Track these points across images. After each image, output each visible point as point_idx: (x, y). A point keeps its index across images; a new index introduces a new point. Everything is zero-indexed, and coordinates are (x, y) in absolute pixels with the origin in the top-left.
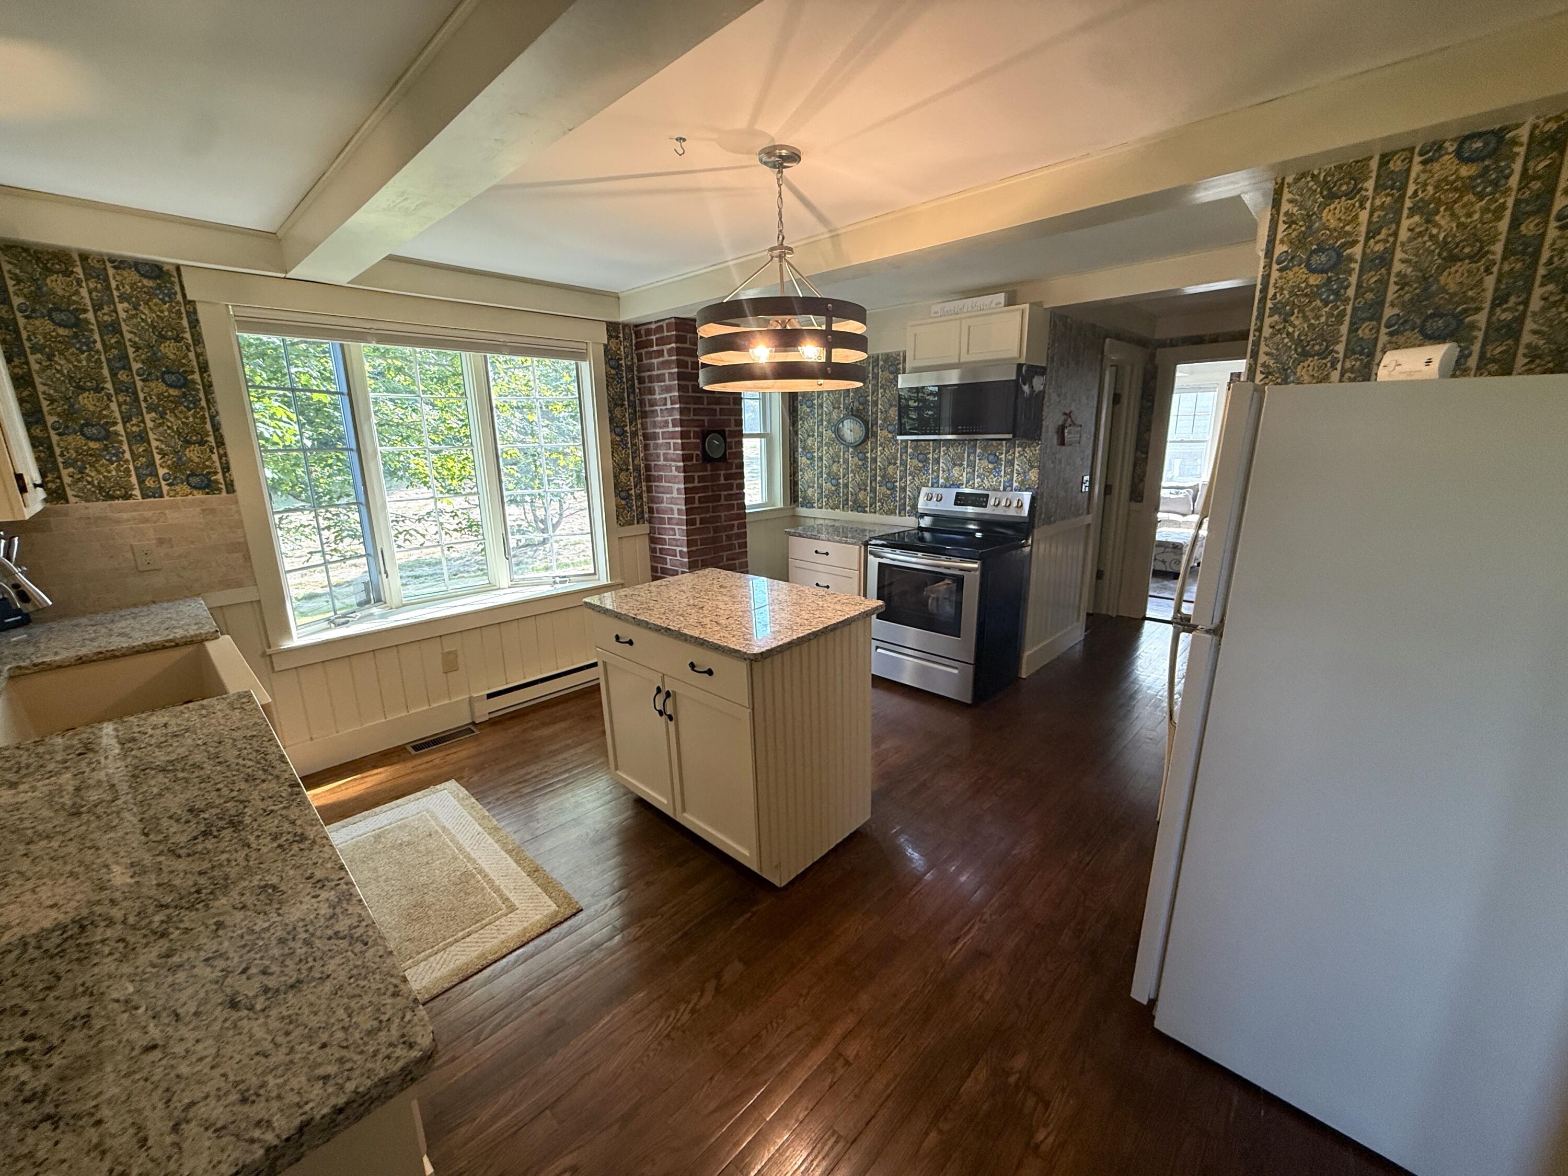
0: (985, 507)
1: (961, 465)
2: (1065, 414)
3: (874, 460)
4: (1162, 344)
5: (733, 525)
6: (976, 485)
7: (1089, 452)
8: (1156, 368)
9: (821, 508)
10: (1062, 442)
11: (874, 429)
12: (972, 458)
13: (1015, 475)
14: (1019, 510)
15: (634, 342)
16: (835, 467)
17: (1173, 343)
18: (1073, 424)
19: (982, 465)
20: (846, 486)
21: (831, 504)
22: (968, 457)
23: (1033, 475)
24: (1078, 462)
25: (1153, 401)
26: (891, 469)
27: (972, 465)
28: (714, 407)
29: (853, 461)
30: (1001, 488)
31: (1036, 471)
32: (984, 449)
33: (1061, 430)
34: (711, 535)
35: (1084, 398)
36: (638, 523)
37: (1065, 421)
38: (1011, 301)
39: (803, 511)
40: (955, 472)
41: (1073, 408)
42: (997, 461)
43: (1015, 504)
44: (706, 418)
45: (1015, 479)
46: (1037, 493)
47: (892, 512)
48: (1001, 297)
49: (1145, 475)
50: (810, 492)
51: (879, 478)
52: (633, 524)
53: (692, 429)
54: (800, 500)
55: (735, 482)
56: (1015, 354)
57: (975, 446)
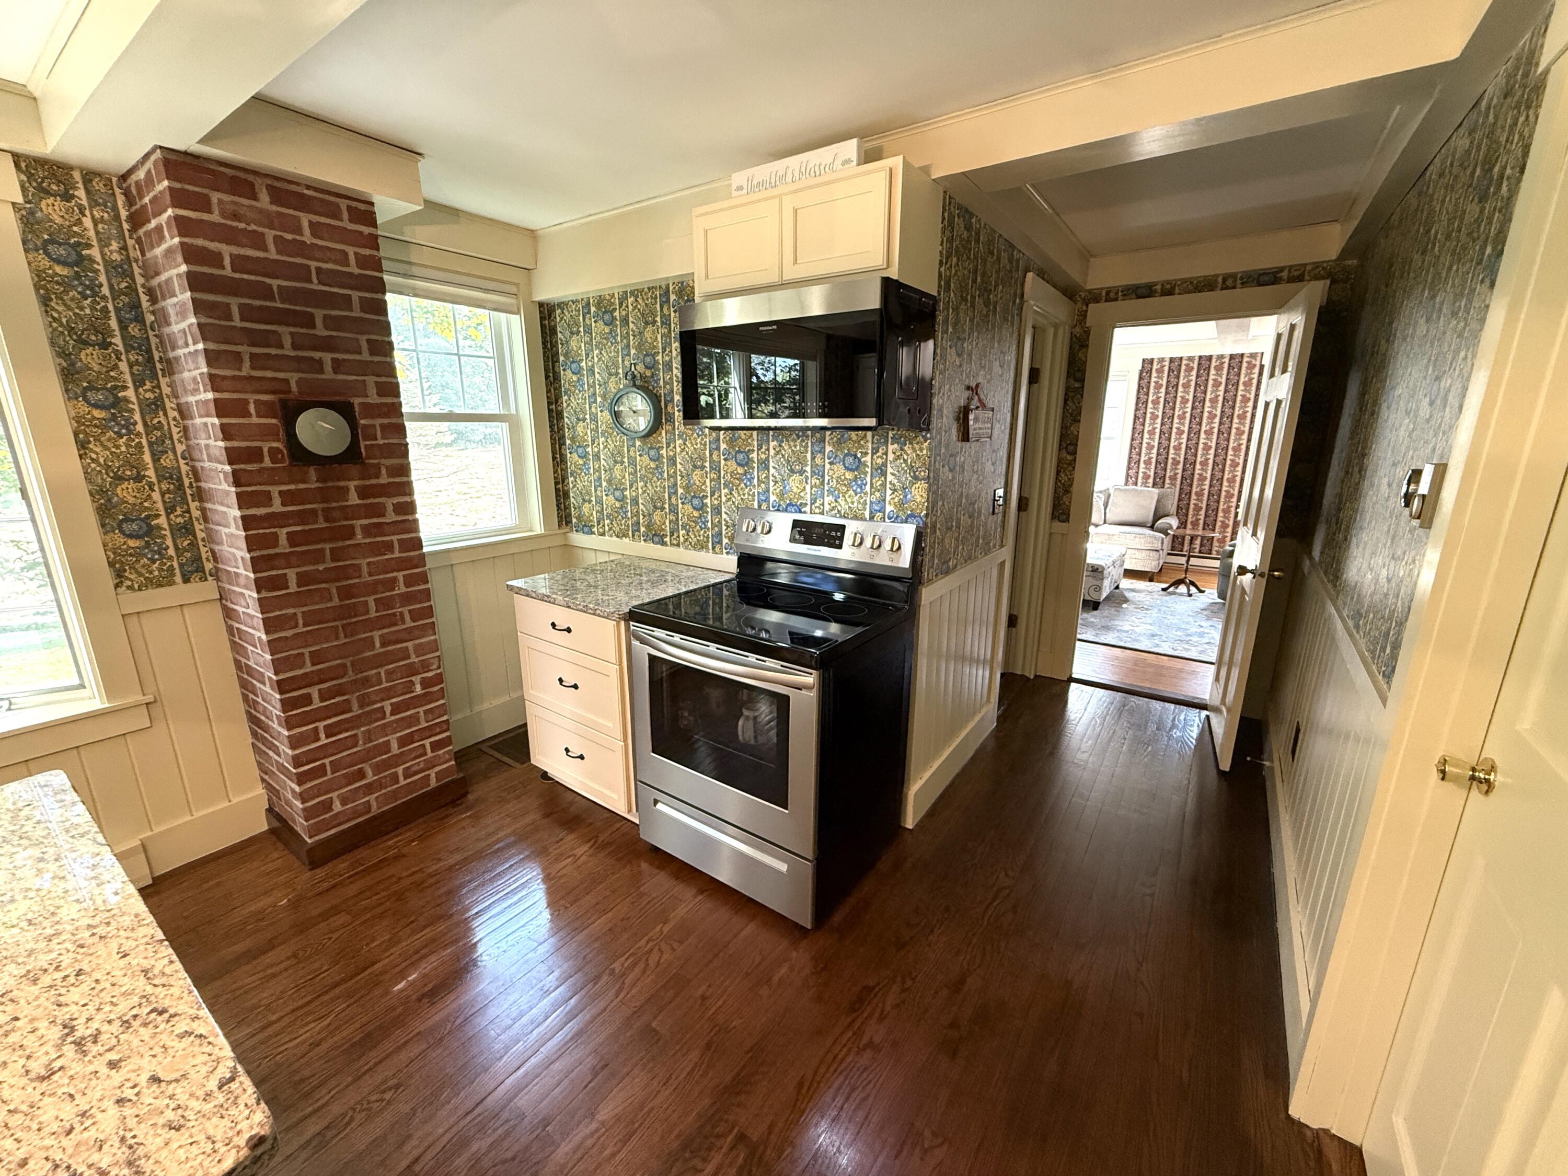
0: (840, 547)
1: (802, 472)
2: (968, 388)
3: (672, 461)
4: (1094, 297)
5: (395, 580)
6: (827, 507)
7: (1003, 453)
8: (1087, 332)
9: (603, 534)
10: (965, 436)
11: (669, 409)
12: (818, 461)
13: (889, 492)
14: (894, 556)
15: (124, 214)
16: (617, 473)
17: (1111, 295)
18: (983, 405)
19: (835, 472)
20: (635, 501)
21: (617, 529)
22: (813, 458)
23: (919, 494)
24: (989, 467)
25: (1082, 381)
26: (696, 477)
27: (819, 472)
28: (317, 355)
29: (644, 461)
30: (867, 515)
31: (923, 485)
32: (839, 443)
33: (963, 416)
34: (336, 601)
35: (996, 364)
36: (186, 580)
37: (970, 399)
38: (869, 156)
39: (579, 539)
40: (794, 483)
41: (980, 380)
42: (859, 466)
43: (887, 545)
44: (293, 378)
45: (888, 498)
46: (925, 524)
47: (701, 546)
48: (850, 148)
49: (1071, 485)
50: (586, 508)
51: (680, 491)
52: (172, 583)
53: (251, 398)
54: (574, 520)
55: (389, 503)
56: (878, 260)
57: (823, 440)
